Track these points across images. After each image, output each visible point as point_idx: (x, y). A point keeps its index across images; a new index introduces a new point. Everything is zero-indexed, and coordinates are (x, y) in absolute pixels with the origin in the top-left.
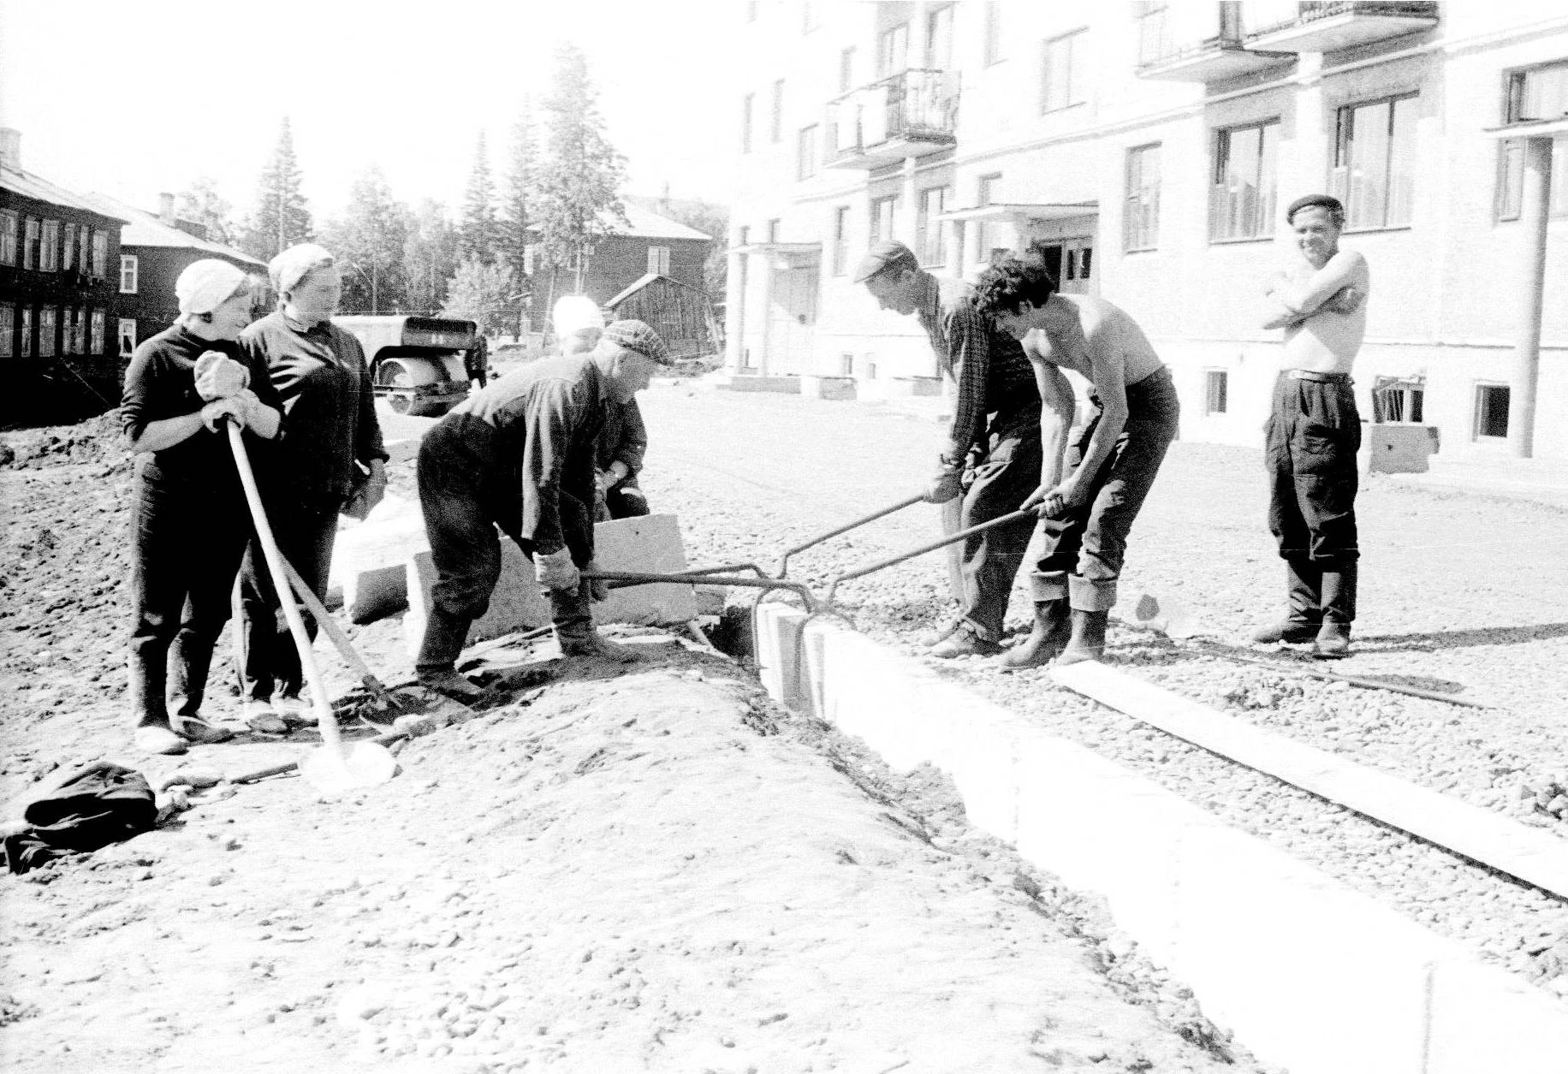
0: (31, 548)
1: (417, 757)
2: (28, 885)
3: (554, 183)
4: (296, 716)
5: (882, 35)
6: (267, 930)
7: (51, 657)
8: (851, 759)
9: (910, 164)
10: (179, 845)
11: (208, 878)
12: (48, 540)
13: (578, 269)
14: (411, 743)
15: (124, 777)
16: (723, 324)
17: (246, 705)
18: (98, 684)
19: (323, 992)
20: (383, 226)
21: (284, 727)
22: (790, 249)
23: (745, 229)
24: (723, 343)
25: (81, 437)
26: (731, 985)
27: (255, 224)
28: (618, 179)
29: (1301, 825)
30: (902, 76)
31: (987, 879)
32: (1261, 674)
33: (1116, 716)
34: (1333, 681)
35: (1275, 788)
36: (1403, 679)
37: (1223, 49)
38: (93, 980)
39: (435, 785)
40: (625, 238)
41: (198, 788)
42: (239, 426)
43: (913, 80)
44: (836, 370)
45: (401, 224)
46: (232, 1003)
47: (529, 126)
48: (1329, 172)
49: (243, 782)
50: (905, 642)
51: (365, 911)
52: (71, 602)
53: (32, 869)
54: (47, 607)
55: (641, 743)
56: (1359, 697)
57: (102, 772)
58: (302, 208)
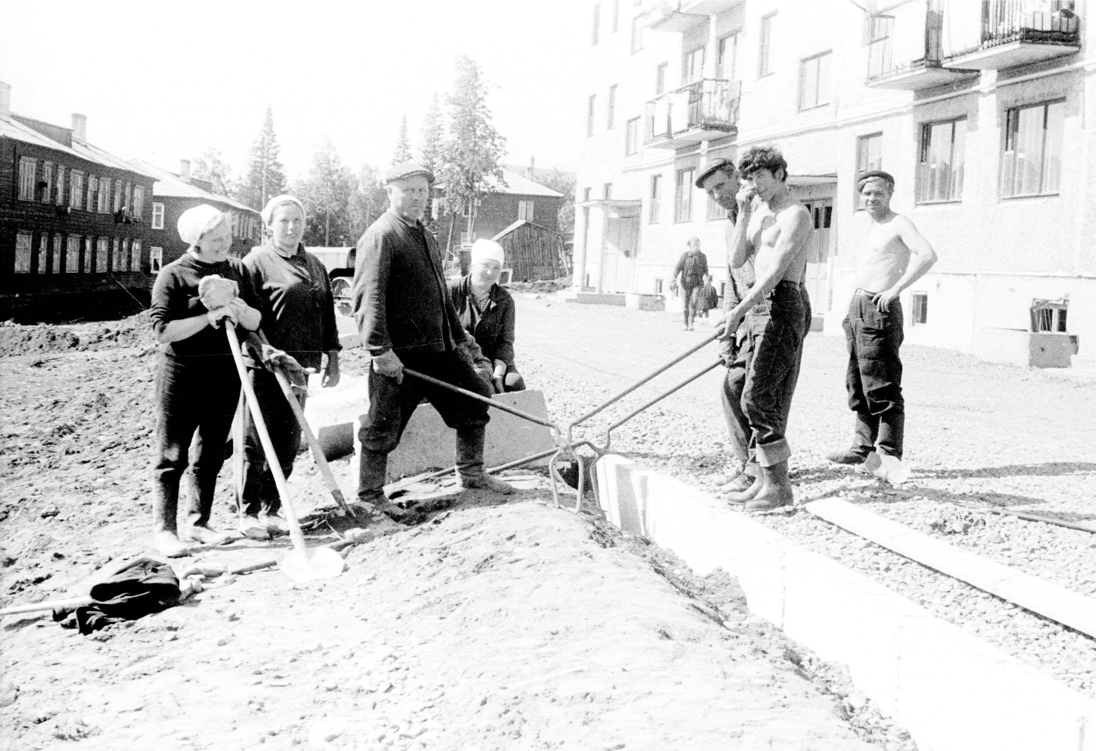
0: (91, 406)
1: (360, 559)
2: (92, 642)
3: (454, 155)
4: (276, 527)
5: (686, 54)
6: (258, 678)
7: (105, 483)
8: (666, 565)
9: (705, 145)
10: (196, 617)
11: (216, 641)
12: (102, 400)
13: (470, 216)
14: (356, 548)
15: (158, 568)
16: (571, 256)
17: (242, 520)
18: (138, 502)
19: (299, 722)
20: (334, 184)
21: (268, 535)
22: (619, 204)
23: (588, 190)
24: (571, 270)
25: (125, 328)
26: (585, 723)
27: (246, 182)
28: (499, 153)
29: (986, 617)
30: (700, 84)
31: (764, 652)
32: (956, 510)
33: (852, 538)
34: (1007, 515)
35: (966, 591)
36: (1056, 514)
37: (927, 67)
38: (138, 710)
39: (374, 578)
40: (503, 194)
41: (209, 577)
42: (234, 324)
43: (708, 86)
44: (651, 290)
45: (346, 182)
46: (235, 729)
47: (438, 116)
48: (1001, 155)
49: (240, 573)
50: (702, 483)
51: (327, 666)
52: (119, 444)
53: (95, 631)
54: (102, 447)
55: (519, 552)
56: (1025, 527)
57: (144, 564)
58: (278, 171)
